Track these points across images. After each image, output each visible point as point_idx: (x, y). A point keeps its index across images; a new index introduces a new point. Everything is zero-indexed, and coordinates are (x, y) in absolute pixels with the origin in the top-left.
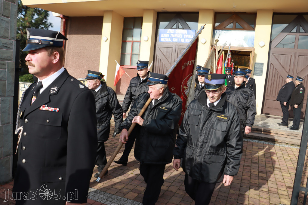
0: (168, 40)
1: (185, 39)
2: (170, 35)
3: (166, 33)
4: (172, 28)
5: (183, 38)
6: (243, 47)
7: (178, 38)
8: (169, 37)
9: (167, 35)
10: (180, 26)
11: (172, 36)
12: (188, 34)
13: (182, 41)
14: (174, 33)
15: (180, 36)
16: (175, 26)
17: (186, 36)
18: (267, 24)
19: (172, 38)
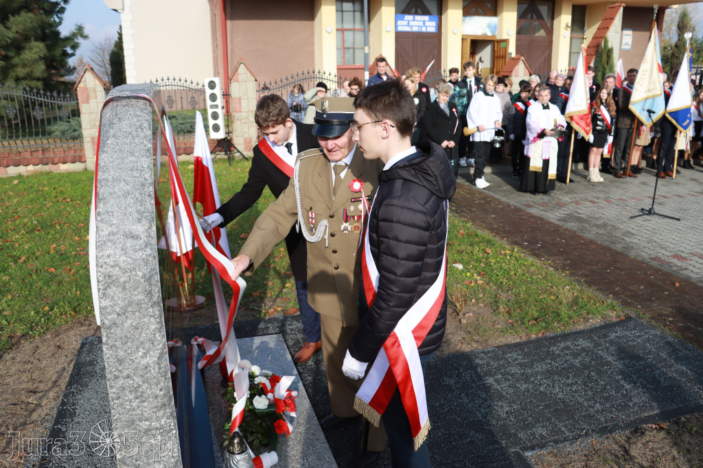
0: (407, 29)
1: (426, 27)
2: (408, 23)
3: (403, 20)
4: (409, 13)
5: (424, 26)
6: (486, 35)
7: (419, 26)
8: (408, 25)
9: (406, 23)
10: (419, 11)
11: (412, 23)
12: (430, 20)
13: (424, 30)
14: (414, 20)
15: (421, 24)
16: (413, 11)
17: (428, 24)
18: (513, 11)
19: (412, 26)
